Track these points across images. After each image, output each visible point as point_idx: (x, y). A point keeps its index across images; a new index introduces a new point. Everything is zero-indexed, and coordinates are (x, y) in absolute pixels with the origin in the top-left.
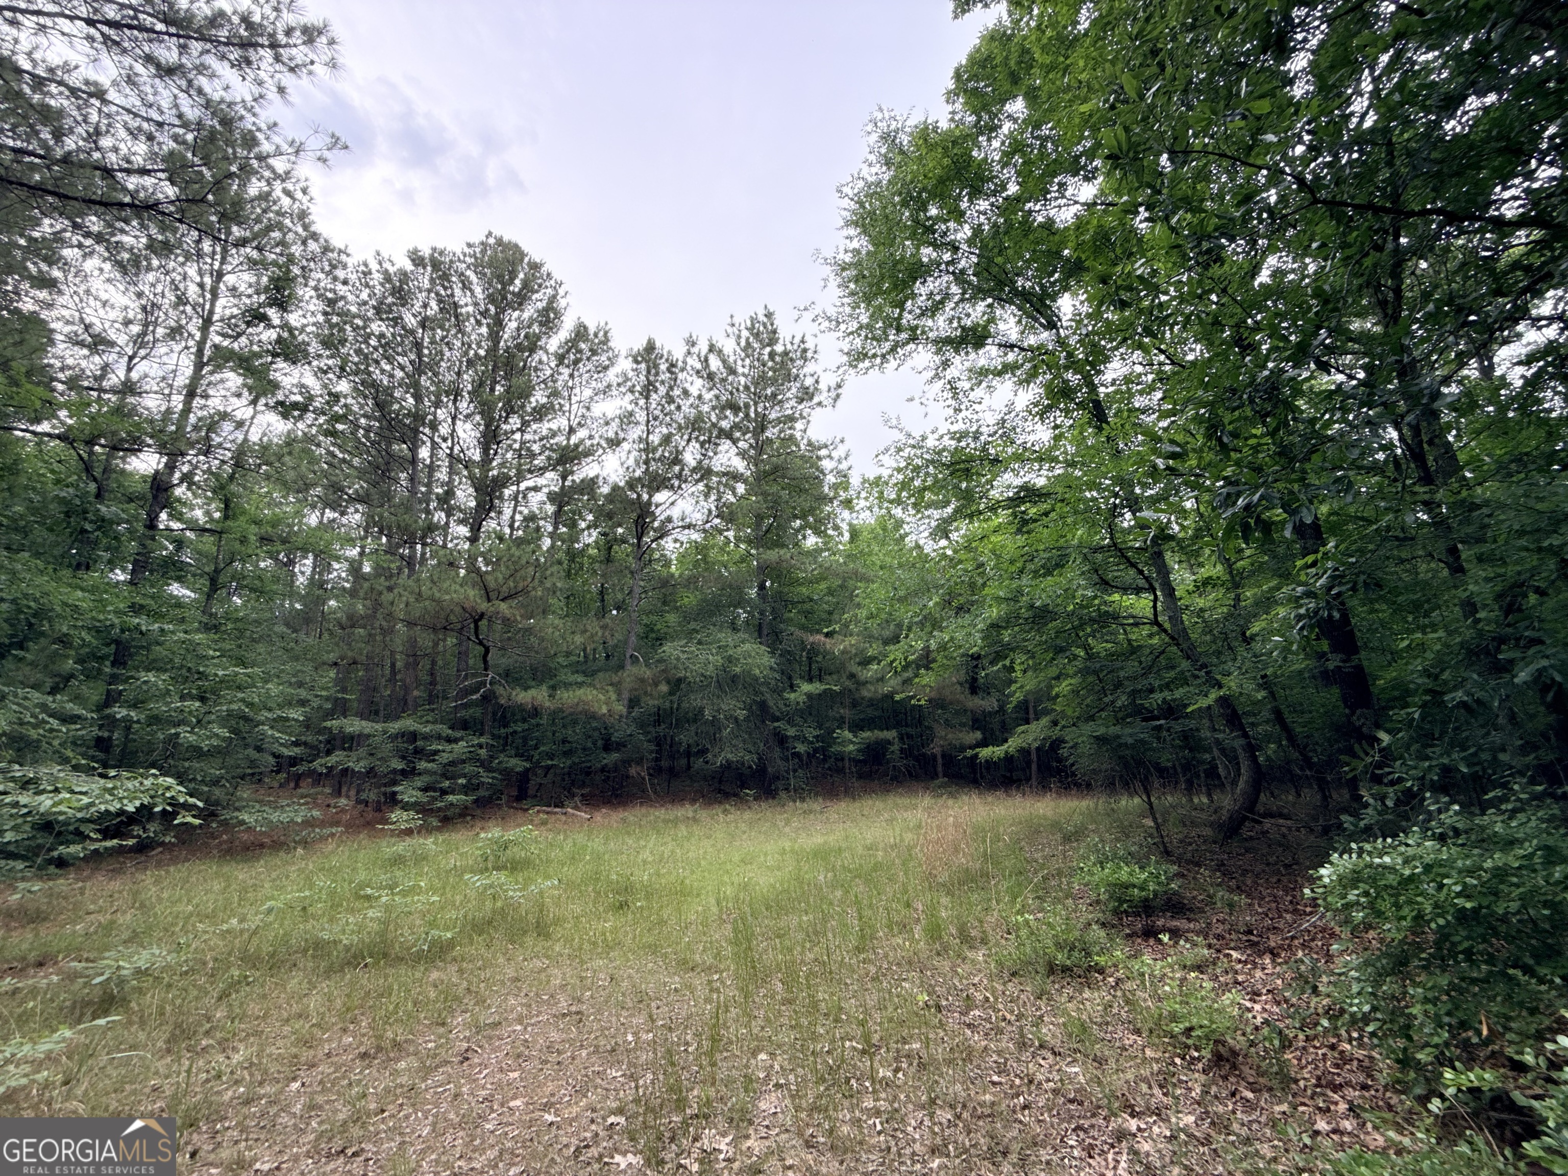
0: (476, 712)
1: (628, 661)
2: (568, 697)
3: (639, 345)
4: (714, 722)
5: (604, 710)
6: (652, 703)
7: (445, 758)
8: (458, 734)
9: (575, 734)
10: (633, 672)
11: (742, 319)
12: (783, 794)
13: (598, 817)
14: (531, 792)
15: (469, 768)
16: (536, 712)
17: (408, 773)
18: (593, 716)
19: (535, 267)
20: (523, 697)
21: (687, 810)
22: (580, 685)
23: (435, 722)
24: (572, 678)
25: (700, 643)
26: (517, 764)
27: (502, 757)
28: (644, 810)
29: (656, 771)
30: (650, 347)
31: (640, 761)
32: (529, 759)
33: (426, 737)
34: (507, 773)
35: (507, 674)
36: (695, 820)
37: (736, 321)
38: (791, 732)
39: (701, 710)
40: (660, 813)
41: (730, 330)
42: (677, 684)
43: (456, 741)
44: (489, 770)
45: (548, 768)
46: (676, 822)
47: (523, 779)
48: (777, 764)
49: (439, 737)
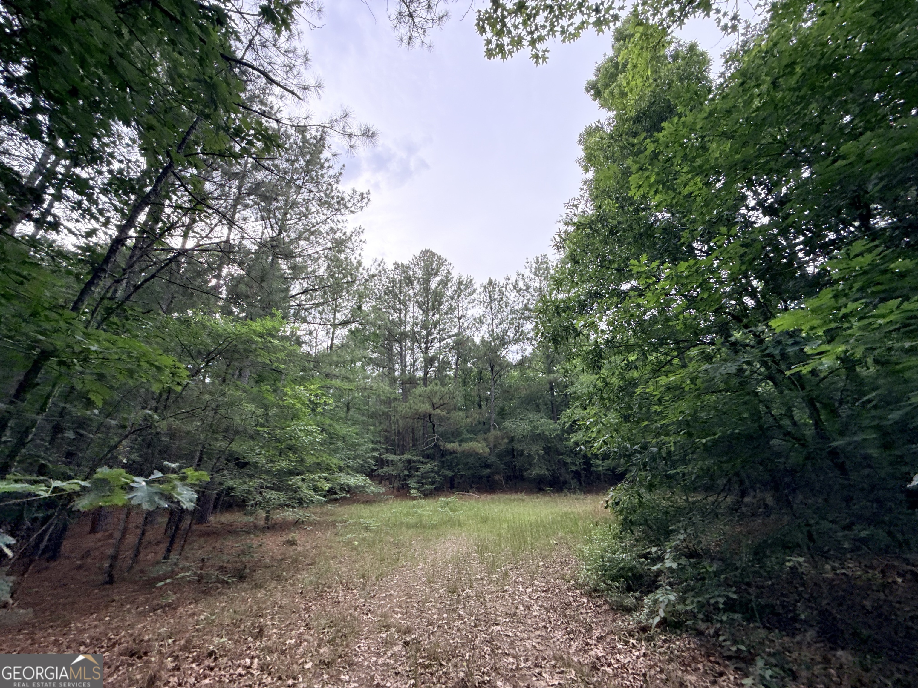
0: (432, 451)
1: (492, 427)
2: (467, 446)
3: (486, 282)
4: (530, 456)
5: (481, 451)
6: (503, 447)
7: (422, 470)
8: (427, 460)
9: (471, 460)
10: (494, 433)
11: (532, 259)
12: (566, 490)
13: (483, 497)
14: (456, 485)
15: (432, 475)
16: (454, 452)
17: (410, 476)
18: (477, 453)
19: (440, 257)
20: (450, 446)
21: (519, 496)
22: (471, 440)
23: (417, 456)
24: (469, 436)
25: (521, 419)
26: (449, 473)
27: (443, 470)
28: (502, 495)
29: (508, 478)
30: (490, 283)
31: (498, 473)
32: (454, 471)
33: (414, 462)
34: (445, 477)
35: (442, 435)
36: (523, 500)
37: (529, 260)
38: (569, 460)
39: (522, 451)
40: (507, 496)
41: (527, 265)
42: (512, 440)
43: (425, 463)
44: (439, 476)
45: (462, 475)
46: (514, 500)
47: (452, 479)
48: (565, 475)
49: (419, 461)
